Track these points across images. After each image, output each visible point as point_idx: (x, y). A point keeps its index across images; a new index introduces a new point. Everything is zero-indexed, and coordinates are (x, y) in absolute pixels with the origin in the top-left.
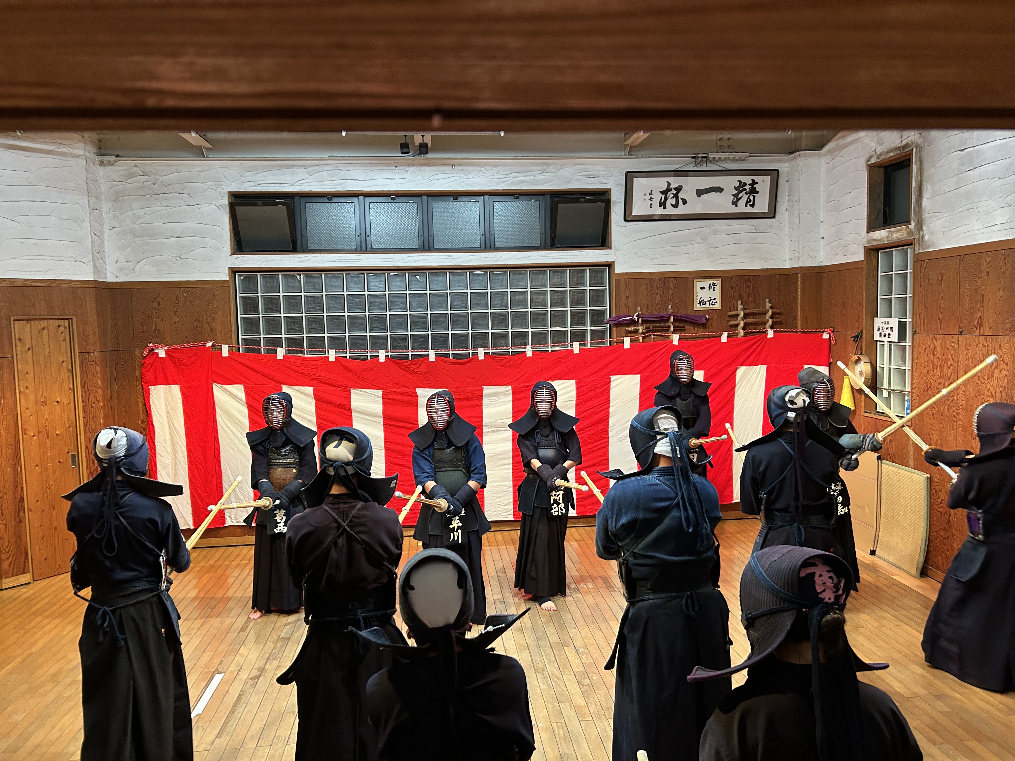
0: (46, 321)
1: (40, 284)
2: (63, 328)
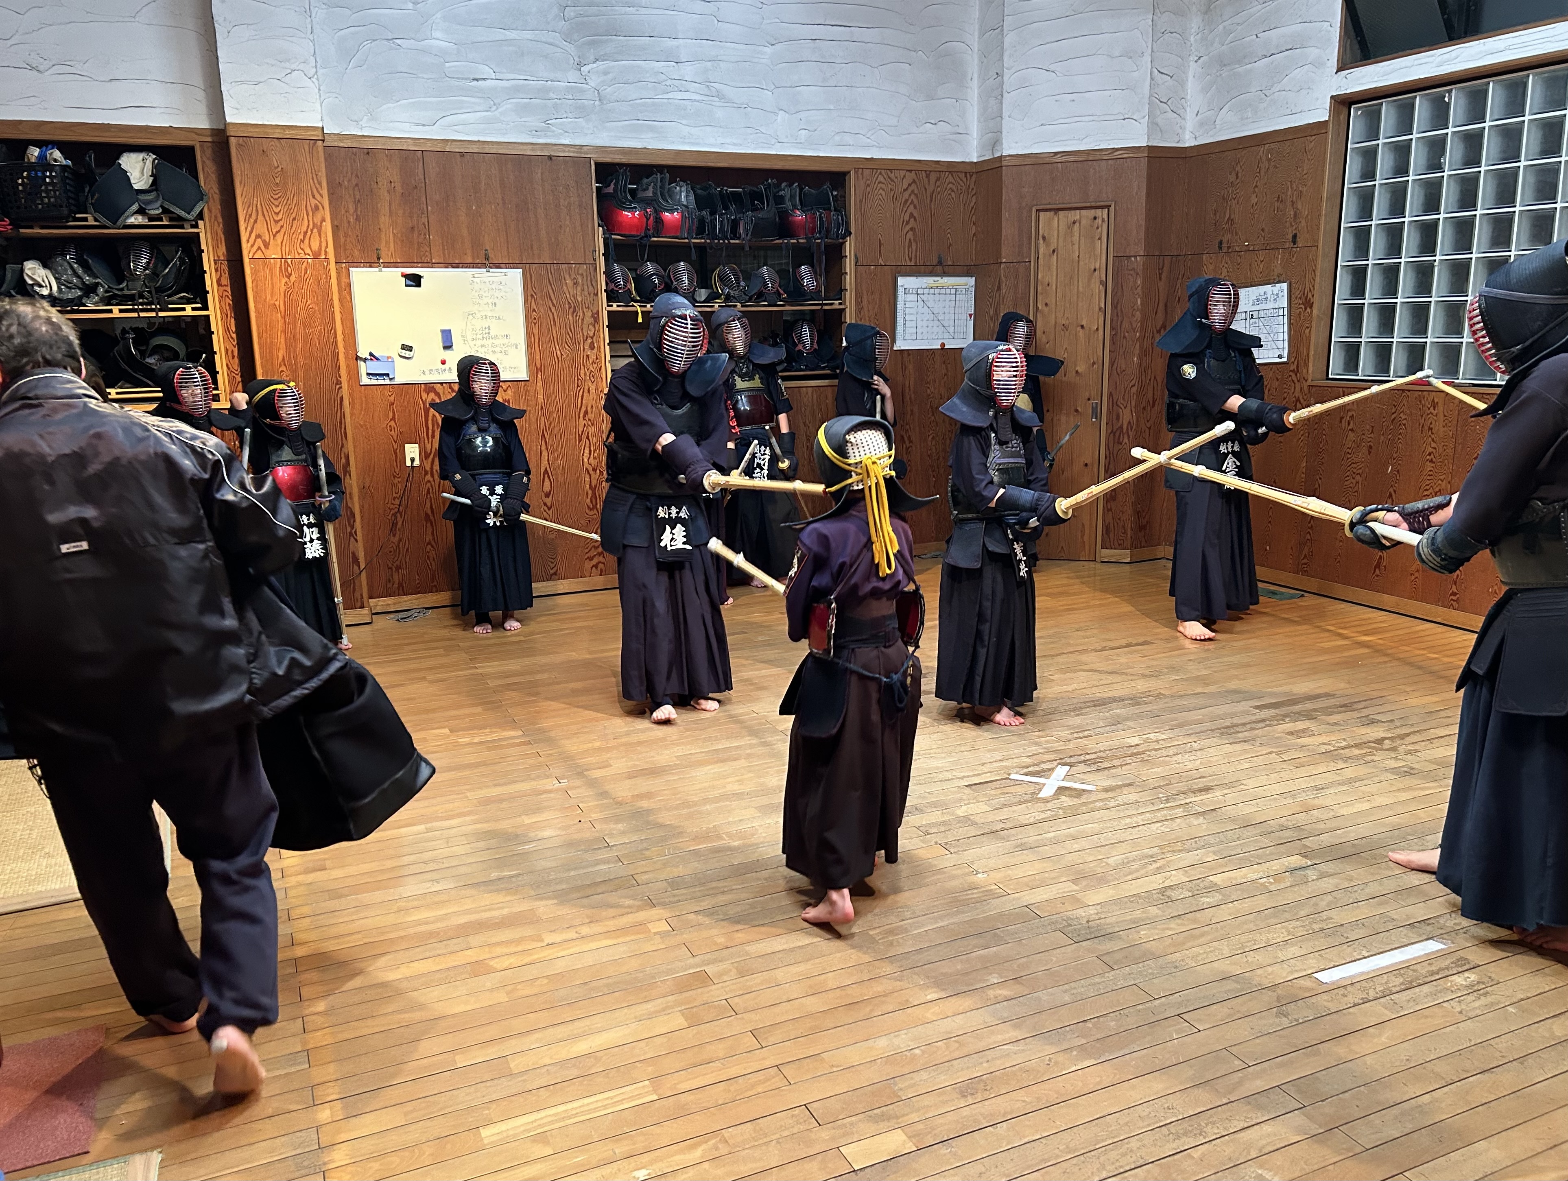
0: (1078, 212)
1: (1072, 158)
2: (1099, 221)
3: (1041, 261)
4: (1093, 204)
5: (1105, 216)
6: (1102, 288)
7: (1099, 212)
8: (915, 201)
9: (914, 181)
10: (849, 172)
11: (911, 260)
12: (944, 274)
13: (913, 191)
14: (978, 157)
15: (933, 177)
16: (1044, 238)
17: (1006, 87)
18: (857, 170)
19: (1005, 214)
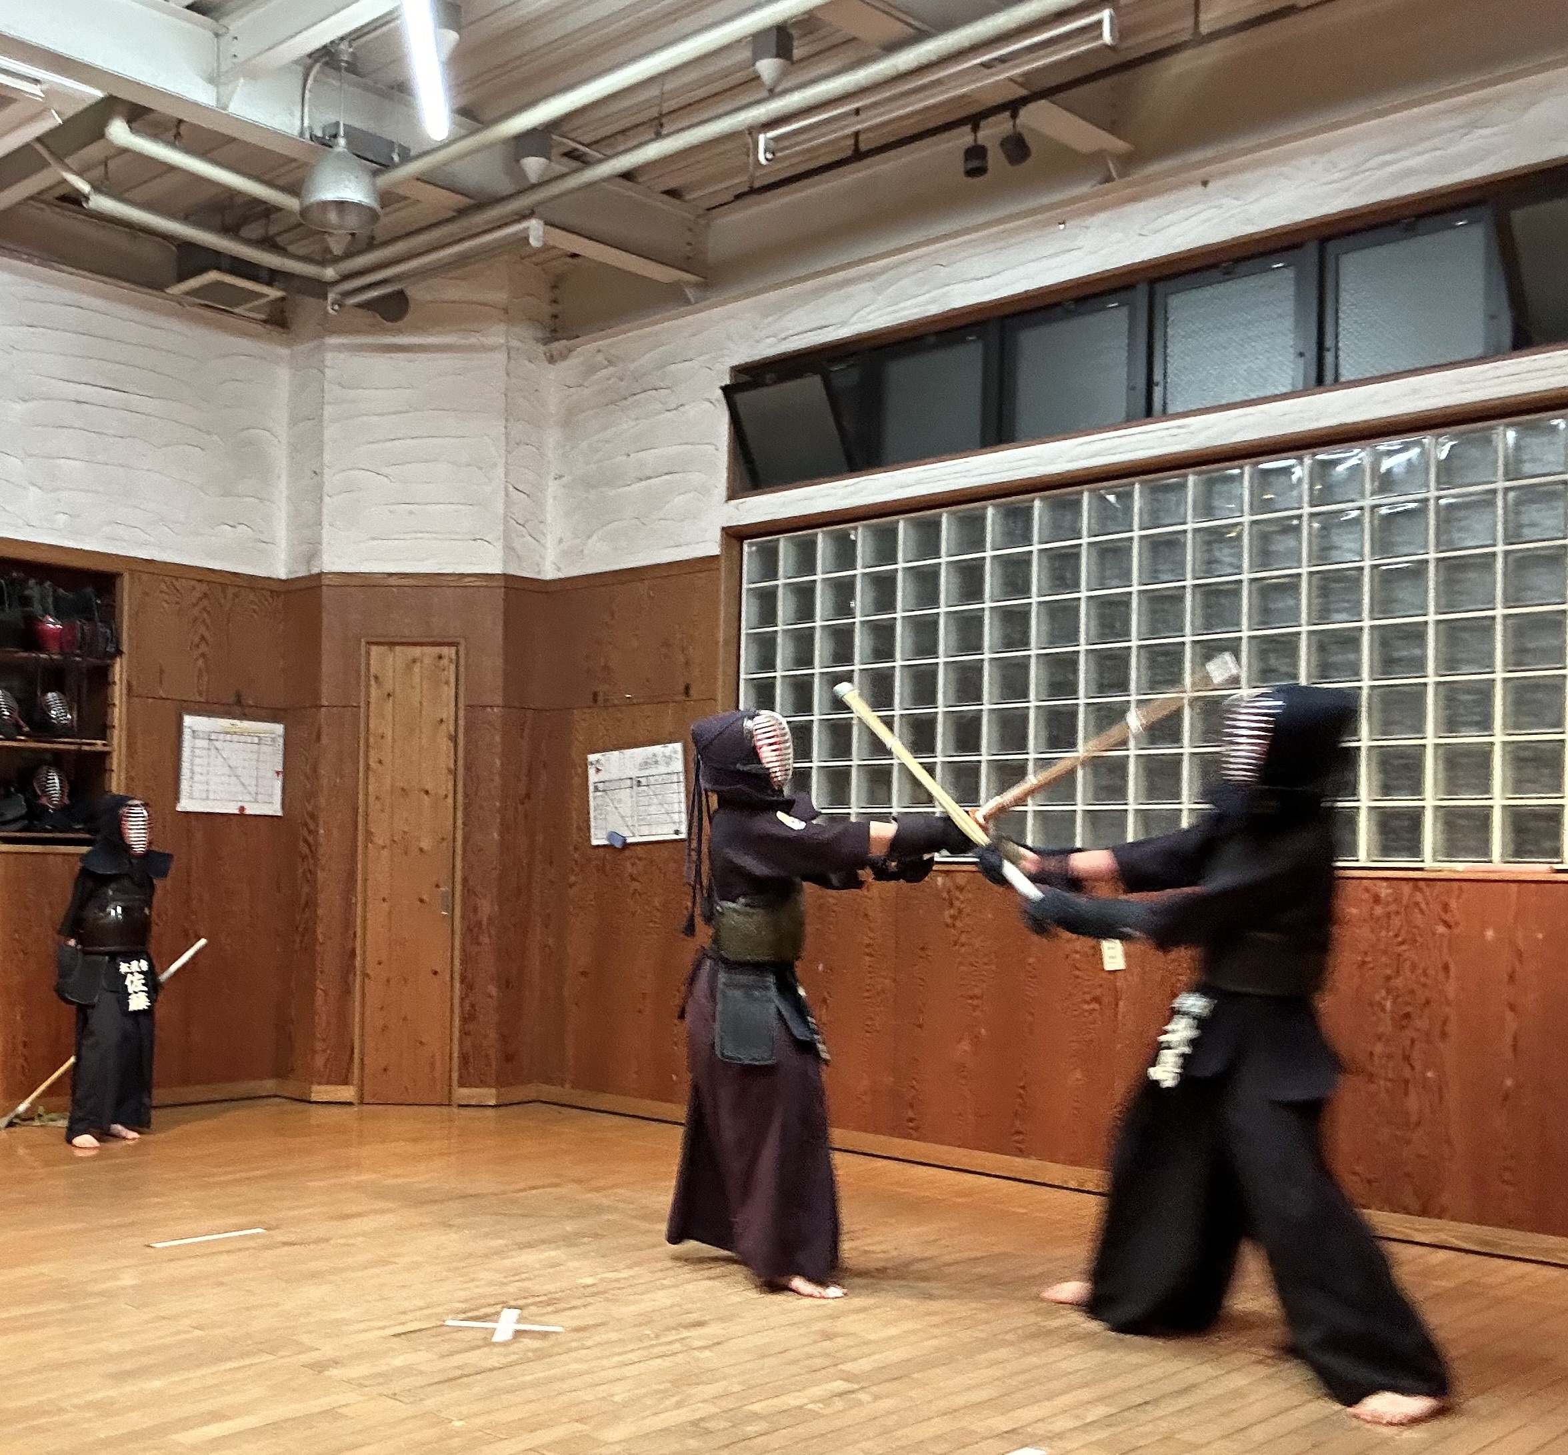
0: (419, 648)
1: (411, 582)
2: (445, 662)
3: (372, 707)
4: (439, 640)
5: (454, 656)
6: (452, 745)
7: (445, 650)
8: (208, 621)
9: (205, 595)
10: (119, 575)
11: (200, 695)
12: (244, 717)
13: (205, 609)
14: (290, 572)
15: (230, 592)
16: (376, 678)
17: (327, 488)
18: (132, 572)
19: (326, 645)
